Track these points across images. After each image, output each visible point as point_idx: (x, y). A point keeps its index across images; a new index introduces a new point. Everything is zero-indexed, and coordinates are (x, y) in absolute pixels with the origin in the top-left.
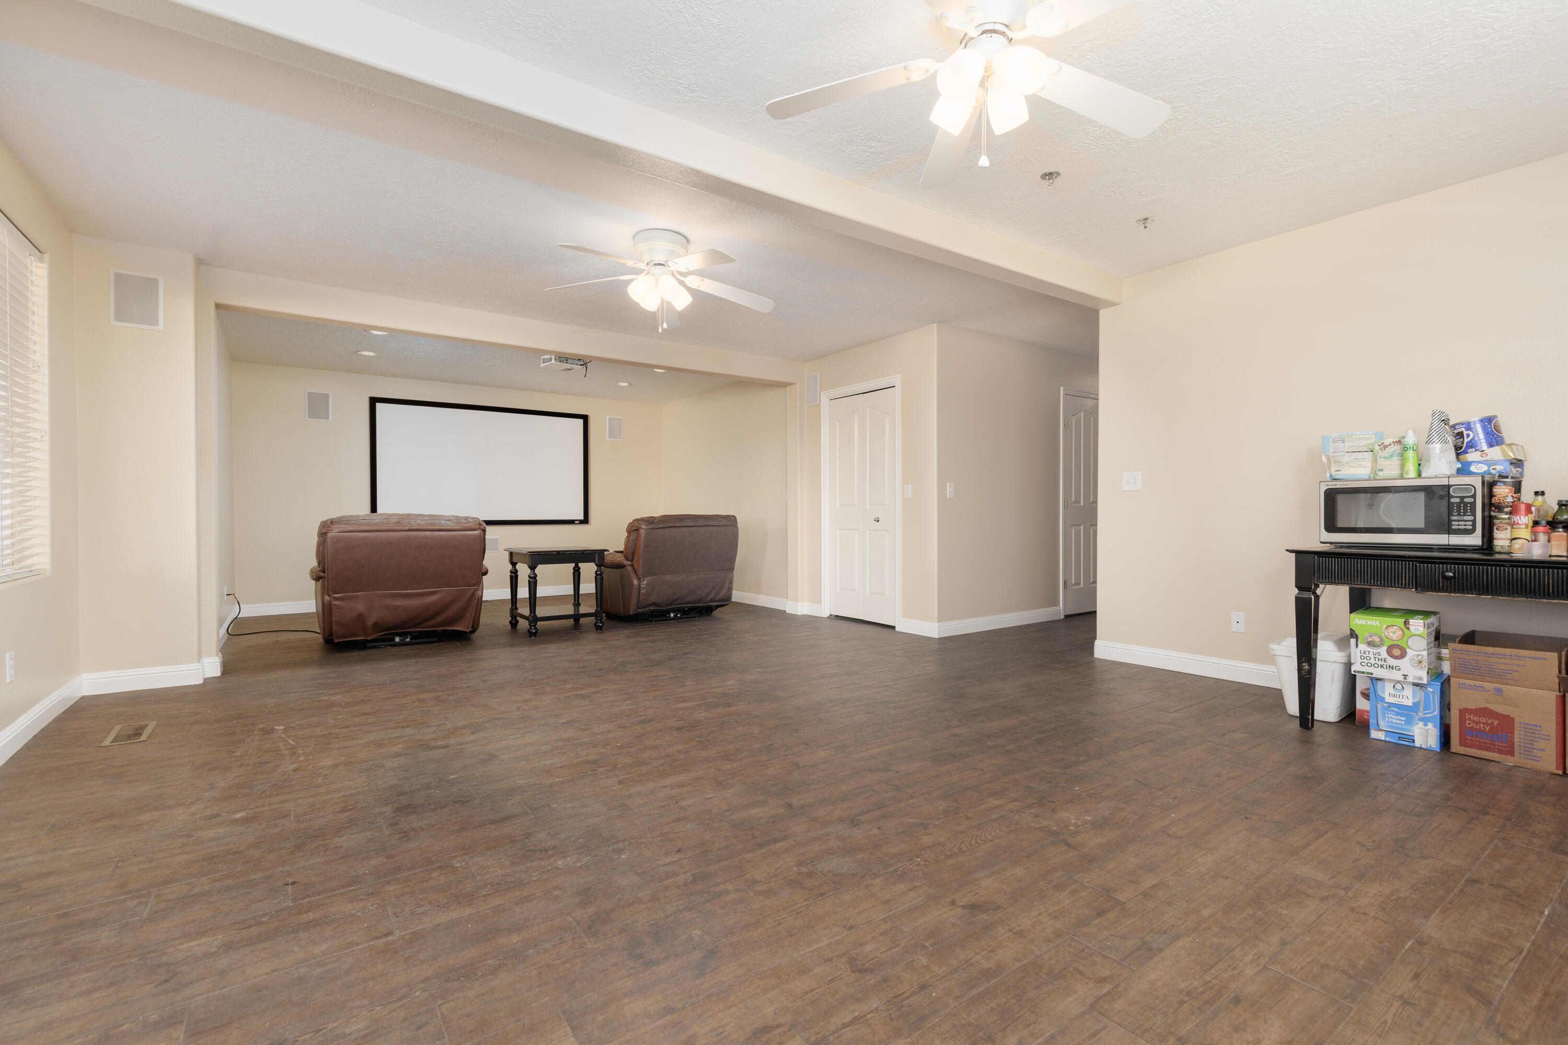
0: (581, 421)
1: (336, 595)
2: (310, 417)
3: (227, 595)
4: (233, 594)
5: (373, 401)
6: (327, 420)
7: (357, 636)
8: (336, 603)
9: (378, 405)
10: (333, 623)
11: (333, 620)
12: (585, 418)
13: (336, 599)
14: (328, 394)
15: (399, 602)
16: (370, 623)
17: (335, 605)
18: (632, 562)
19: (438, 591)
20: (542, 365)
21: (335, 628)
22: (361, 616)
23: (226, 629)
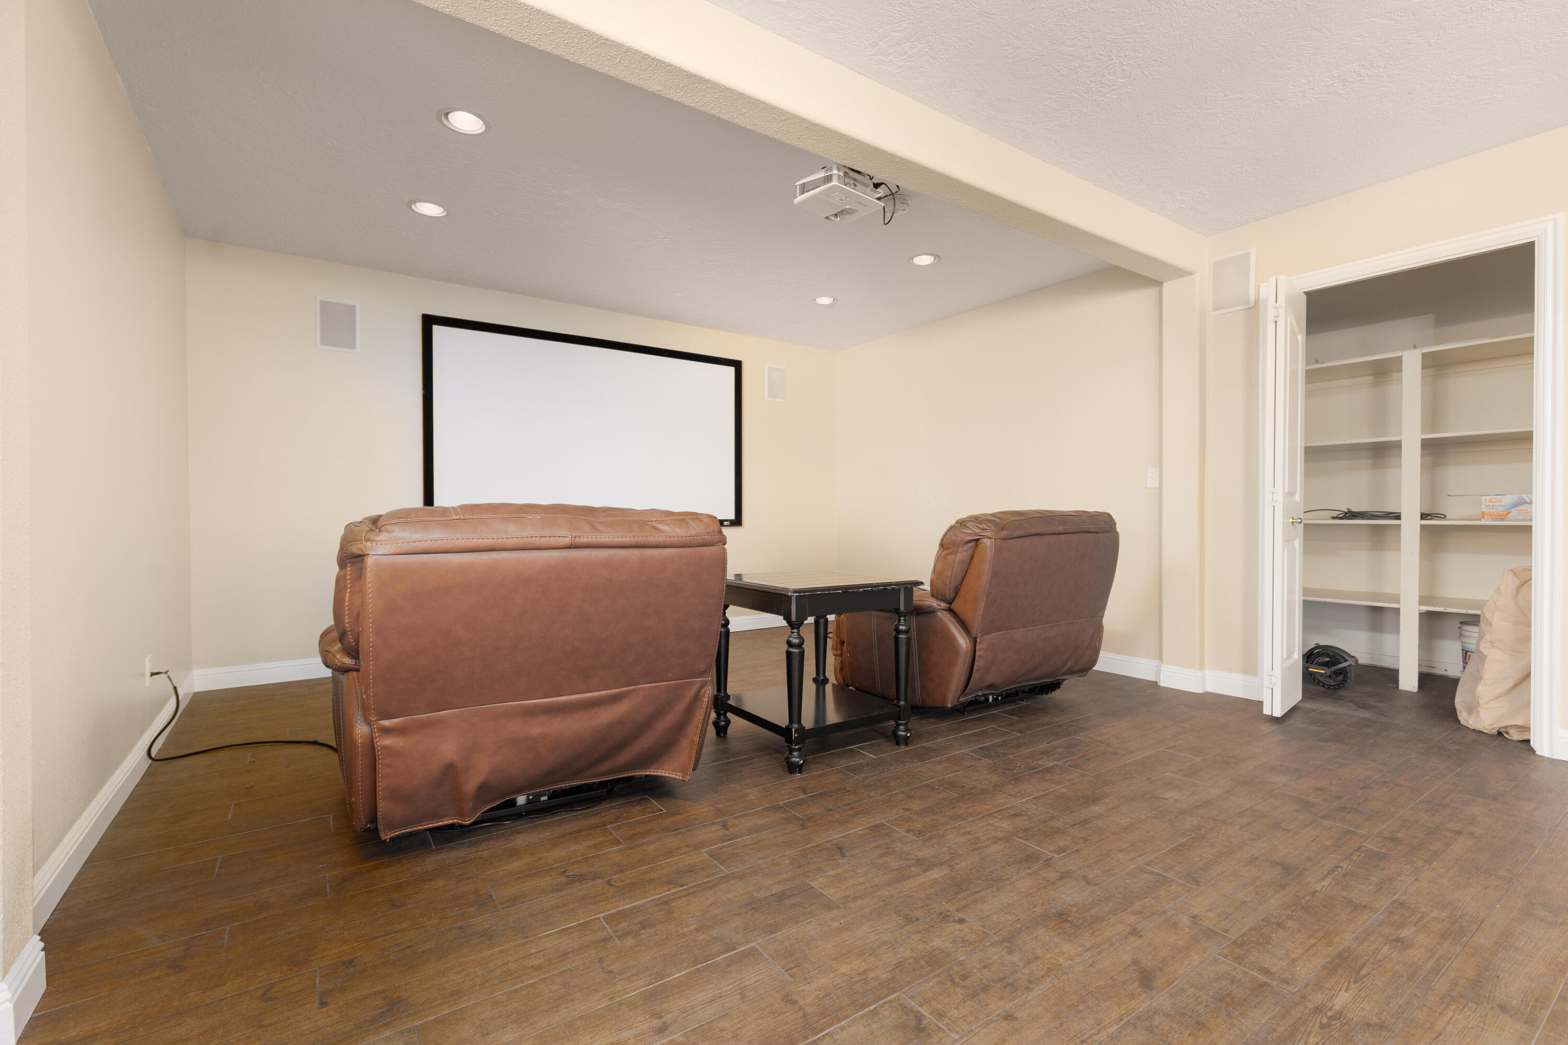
0: (731, 370)
1: (386, 723)
2: (323, 343)
3: (152, 674)
4: (166, 673)
5: (429, 322)
6: (353, 351)
7: (441, 818)
8: (387, 741)
9: (436, 329)
10: (380, 793)
11: (381, 784)
12: (737, 365)
13: (386, 731)
14: (355, 307)
15: (537, 728)
16: (471, 785)
17: (384, 747)
18: (951, 603)
19: (630, 692)
20: (800, 198)
21: (383, 806)
22: (450, 772)
23: (147, 748)
